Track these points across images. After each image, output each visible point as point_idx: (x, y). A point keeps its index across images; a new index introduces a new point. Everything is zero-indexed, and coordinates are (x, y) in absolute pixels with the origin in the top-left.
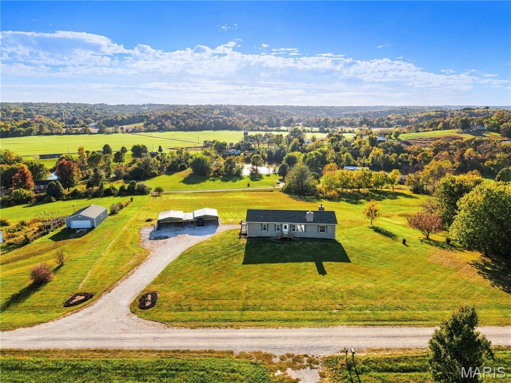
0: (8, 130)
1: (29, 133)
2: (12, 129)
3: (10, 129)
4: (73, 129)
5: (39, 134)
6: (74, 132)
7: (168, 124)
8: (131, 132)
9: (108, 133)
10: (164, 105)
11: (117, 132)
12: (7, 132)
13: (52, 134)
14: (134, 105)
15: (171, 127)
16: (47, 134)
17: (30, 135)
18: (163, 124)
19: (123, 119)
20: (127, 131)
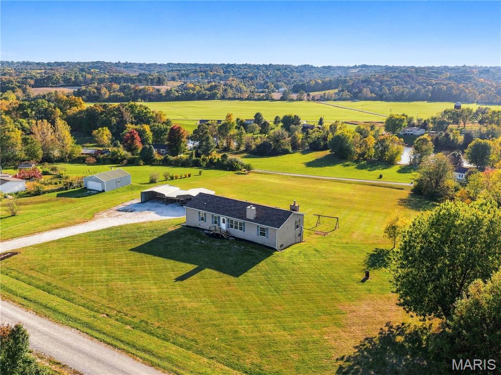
0: (195, 92)
1: (212, 97)
2: (198, 92)
3: (197, 92)
4: (256, 94)
5: (223, 98)
6: (256, 97)
7: (366, 91)
8: (318, 100)
9: (292, 100)
10: (381, 67)
11: (302, 100)
12: (193, 94)
13: (234, 99)
14: (343, 67)
15: (369, 95)
16: (230, 99)
17: (214, 99)
18: (360, 91)
19: (317, 83)
20: (313, 99)
